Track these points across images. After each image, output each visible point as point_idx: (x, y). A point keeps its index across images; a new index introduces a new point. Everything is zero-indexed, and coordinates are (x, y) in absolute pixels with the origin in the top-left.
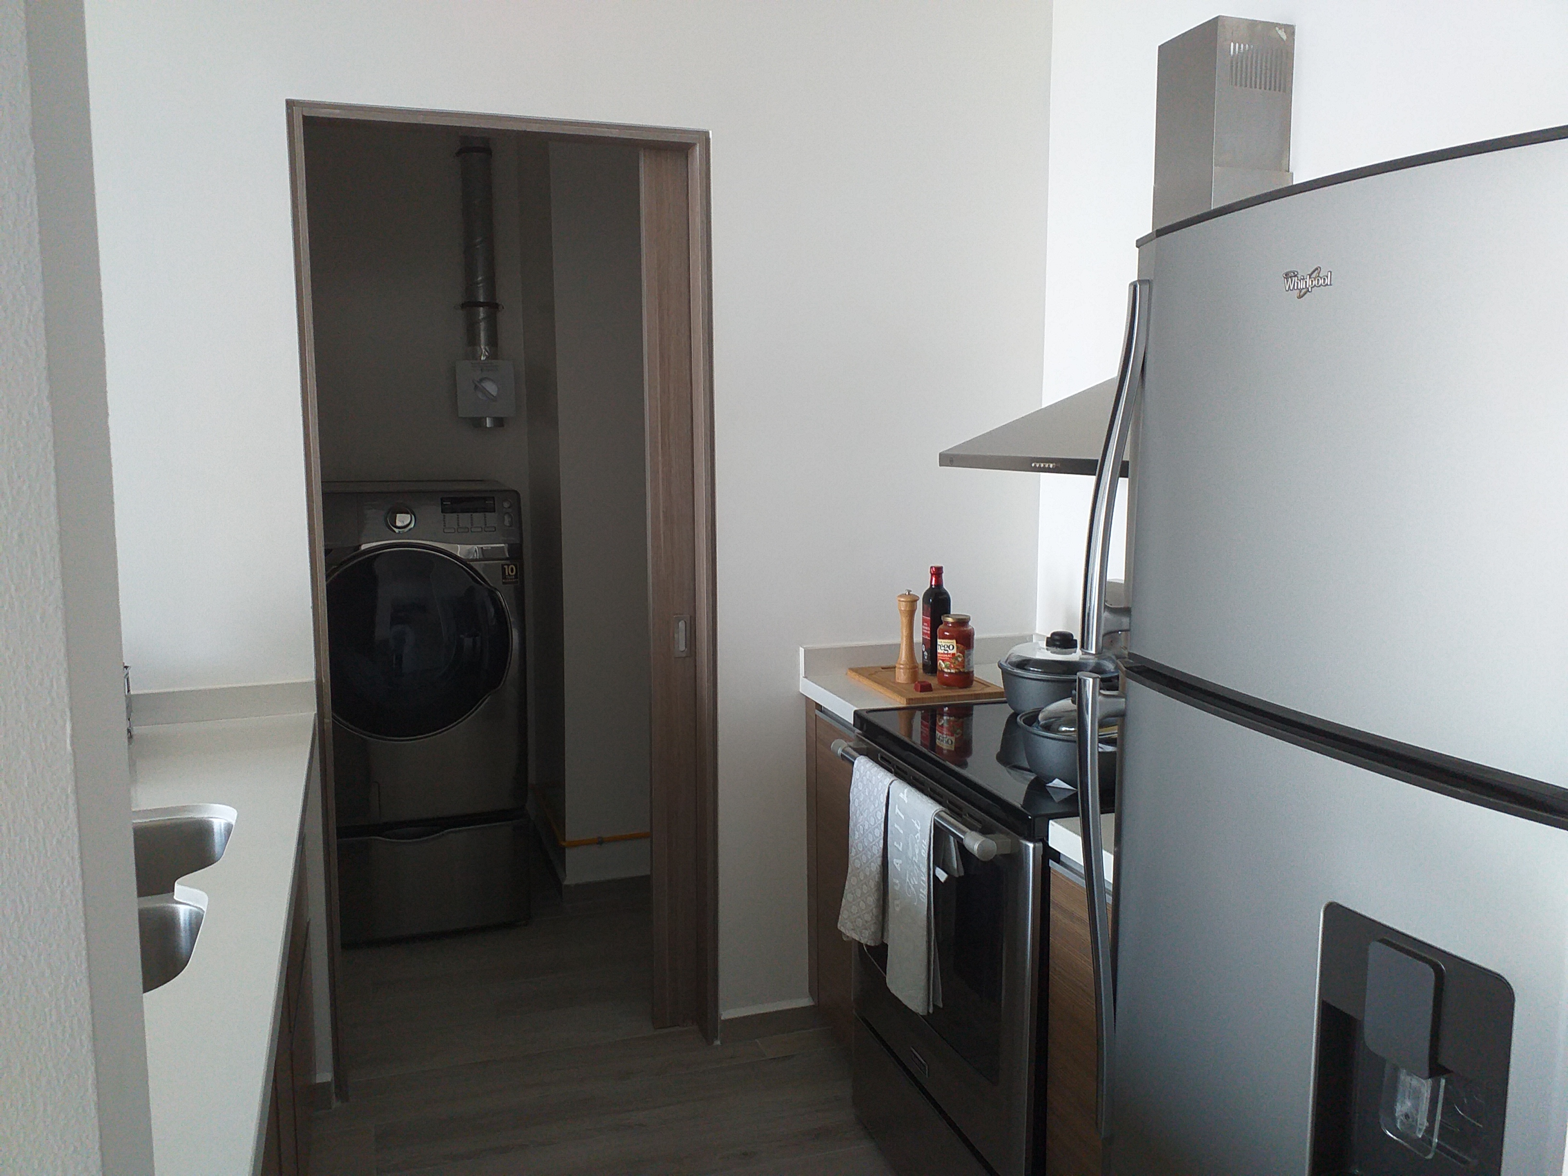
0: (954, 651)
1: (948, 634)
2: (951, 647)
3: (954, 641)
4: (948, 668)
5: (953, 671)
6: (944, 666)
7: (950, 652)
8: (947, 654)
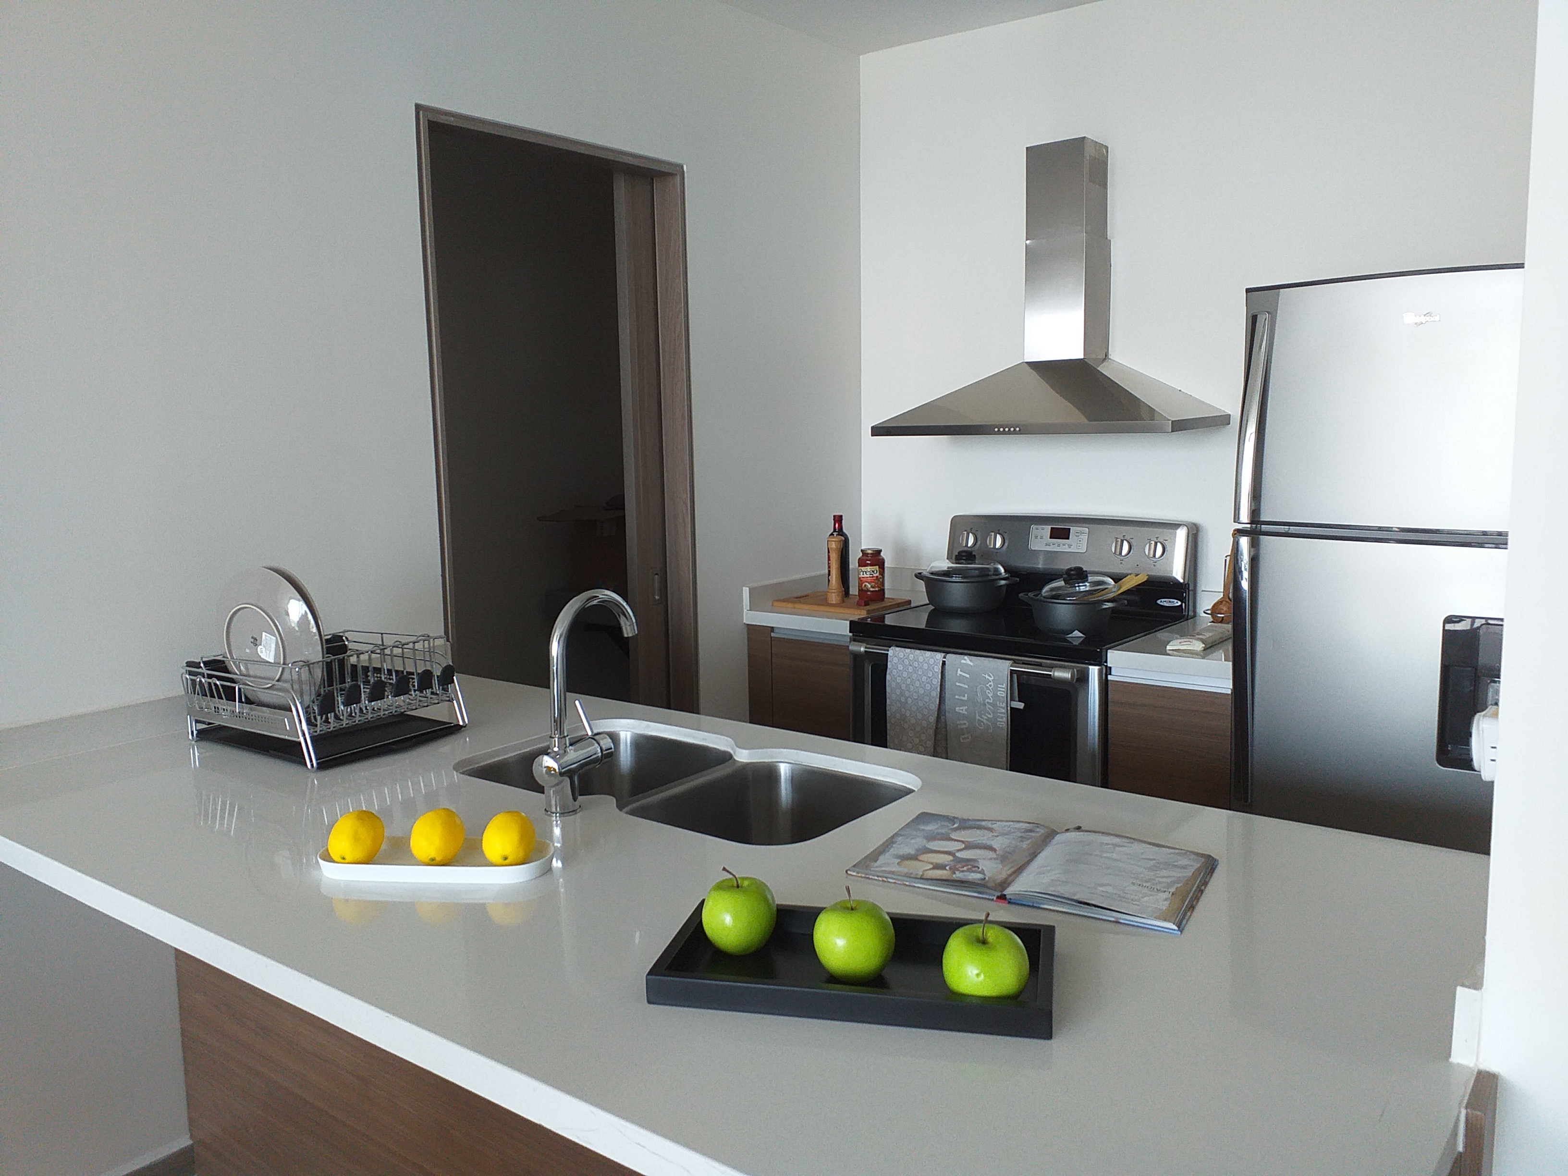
0: (878, 574)
1: (869, 562)
2: (875, 572)
3: (877, 567)
4: (873, 588)
5: (877, 589)
6: (869, 586)
7: (875, 575)
8: (873, 577)
